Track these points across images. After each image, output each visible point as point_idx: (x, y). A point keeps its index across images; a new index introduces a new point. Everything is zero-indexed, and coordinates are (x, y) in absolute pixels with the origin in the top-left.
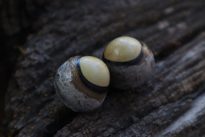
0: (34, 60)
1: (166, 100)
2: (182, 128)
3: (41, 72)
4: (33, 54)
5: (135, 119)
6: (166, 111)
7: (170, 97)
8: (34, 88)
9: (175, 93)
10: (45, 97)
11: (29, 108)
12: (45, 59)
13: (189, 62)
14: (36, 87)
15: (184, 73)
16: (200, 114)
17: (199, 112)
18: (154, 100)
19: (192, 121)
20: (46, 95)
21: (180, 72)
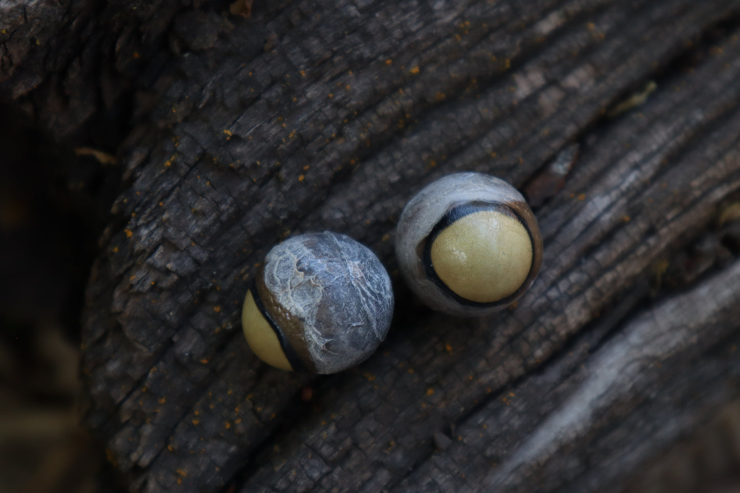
0: (168, 272)
1: (519, 371)
2: (553, 449)
3: (185, 298)
4: (161, 249)
5: (443, 440)
6: (520, 414)
7: (531, 362)
8: (170, 344)
9: (546, 345)
10: (203, 365)
11: (163, 401)
12: (196, 262)
13: (591, 238)
14: (175, 339)
15: (574, 277)
16: (602, 403)
17: (601, 397)
18: (491, 376)
19: (580, 427)
20: (205, 361)
21: (564, 274)
